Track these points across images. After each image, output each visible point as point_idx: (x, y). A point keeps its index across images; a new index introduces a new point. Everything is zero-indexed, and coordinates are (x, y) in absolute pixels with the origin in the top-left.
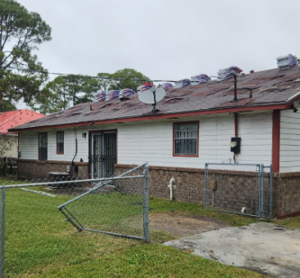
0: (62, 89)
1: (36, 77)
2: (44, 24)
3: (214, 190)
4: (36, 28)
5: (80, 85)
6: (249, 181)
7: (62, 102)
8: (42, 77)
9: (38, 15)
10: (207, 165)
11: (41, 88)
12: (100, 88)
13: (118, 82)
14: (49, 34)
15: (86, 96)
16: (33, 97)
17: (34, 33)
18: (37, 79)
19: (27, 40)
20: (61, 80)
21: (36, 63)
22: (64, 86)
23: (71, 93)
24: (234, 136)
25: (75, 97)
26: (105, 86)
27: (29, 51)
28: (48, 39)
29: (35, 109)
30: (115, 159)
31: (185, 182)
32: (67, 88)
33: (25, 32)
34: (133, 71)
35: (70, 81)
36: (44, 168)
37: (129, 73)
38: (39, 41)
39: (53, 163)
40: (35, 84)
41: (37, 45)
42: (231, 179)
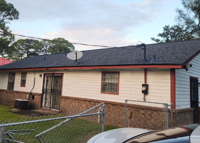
0: (21, 47)
1: (7, 39)
2: (15, 10)
3: (130, 118)
4: (10, 12)
5: (32, 45)
6: (155, 113)
7: (20, 54)
8: (11, 39)
9: (12, 5)
10: (126, 101)
11: (10, 45)
12: (43, 47)
13: (54, 45)
14: (18, 16)
15: (35, 51)
16: (4, 50)
17: (9, 14)
18: (8, 40)
19: (4, 18)
20: (21, 41)
21: (8, 31)
22: (22, 45)
23: (26, 49)
24: (144, 83)
25: (28, 51)
26: (46, 46)
27: (4, 24)
28: (17, 18)
29: (4, 57)
30: (60, 92)
31: (109, 111)
32: (24, 46)
33: (4, 13)
34: (63, 39)
35: (26, 43)
36: (11, 95)
37: (61, 40)
38: (11, 19)
39: (17, 92)
40: (6, 43)
41: (10, 21)
42: (142, 111)
